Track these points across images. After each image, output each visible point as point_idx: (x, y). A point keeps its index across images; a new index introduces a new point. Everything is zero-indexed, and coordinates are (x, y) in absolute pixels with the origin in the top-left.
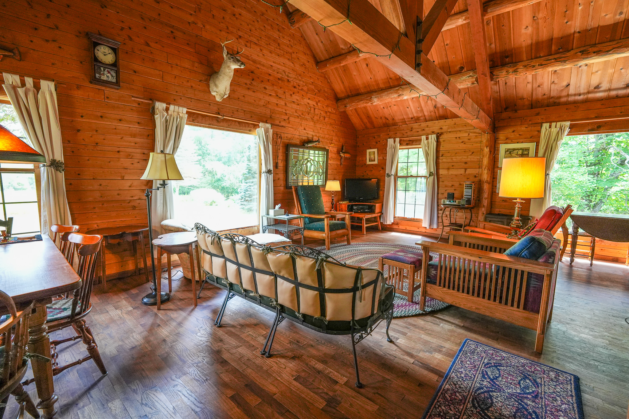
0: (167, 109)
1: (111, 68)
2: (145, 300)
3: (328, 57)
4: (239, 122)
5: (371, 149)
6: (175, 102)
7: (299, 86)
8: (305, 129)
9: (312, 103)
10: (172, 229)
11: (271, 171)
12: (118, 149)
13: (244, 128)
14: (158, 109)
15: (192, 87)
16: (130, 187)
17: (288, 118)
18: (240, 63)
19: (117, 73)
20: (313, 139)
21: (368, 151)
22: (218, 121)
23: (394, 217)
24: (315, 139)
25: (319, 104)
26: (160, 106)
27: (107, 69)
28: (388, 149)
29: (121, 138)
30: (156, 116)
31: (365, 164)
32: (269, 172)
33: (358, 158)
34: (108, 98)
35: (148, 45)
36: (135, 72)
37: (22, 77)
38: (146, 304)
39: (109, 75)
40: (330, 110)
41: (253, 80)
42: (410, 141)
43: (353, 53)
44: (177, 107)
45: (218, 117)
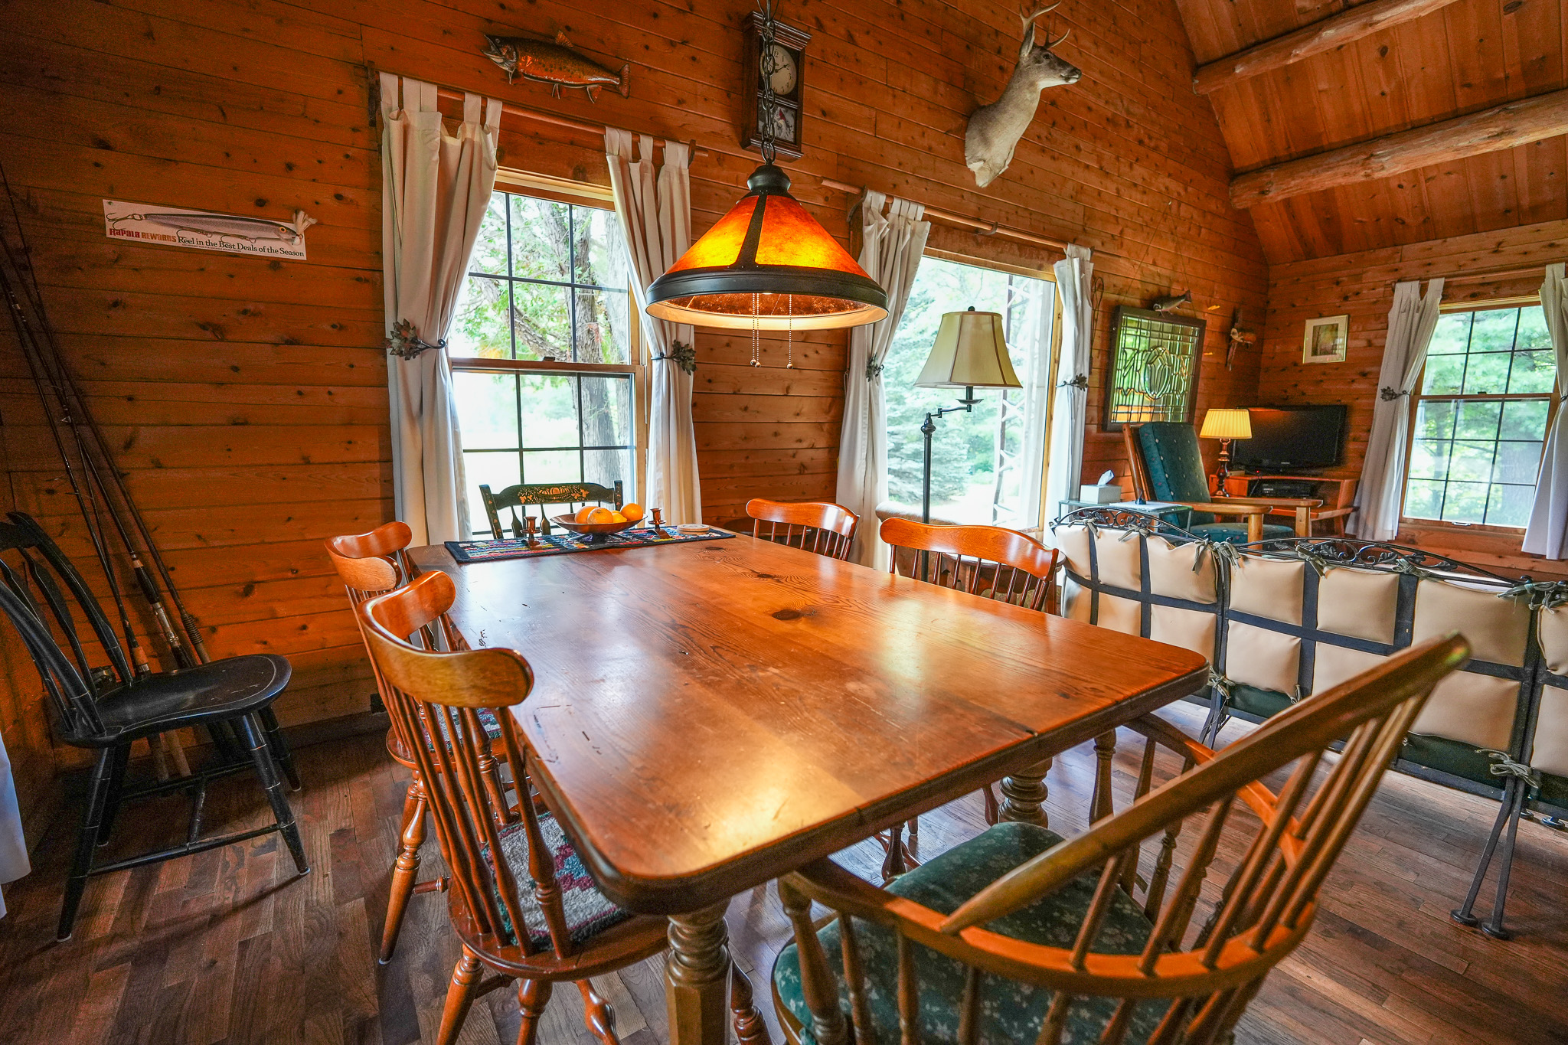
0: (887, 210)
1: (786, 104)
4: (1022, 245)
6: (899, 191)
7: (1150, 138)
8: (1154, 264)
9: (1175, 186)
11: (1084, 378)
13: (1026, 261)
14: (869, 209)
15: (930, 149)
16: (799, 415)
17: (1121, 232)
18: (1069, 69)
19: (798, 116)
20: (1169, 292)
21: (1310, 324)
23: (1401, 520)
24: (1176, 289)
25: (1190, 189)
26: (875, 200)
27: (779, 108)
28: (1393, 315)
30: (865, 230)
31: (1297, 363)
32: (1079, 381)
33: (1265, 347)
35: (851, 38)
36: (824, 114)
37: (636, 134)
39: (782, 122)
40: (1213, 207)
41: (1054, 124)
44: (906, 204)
45: (977, 230)
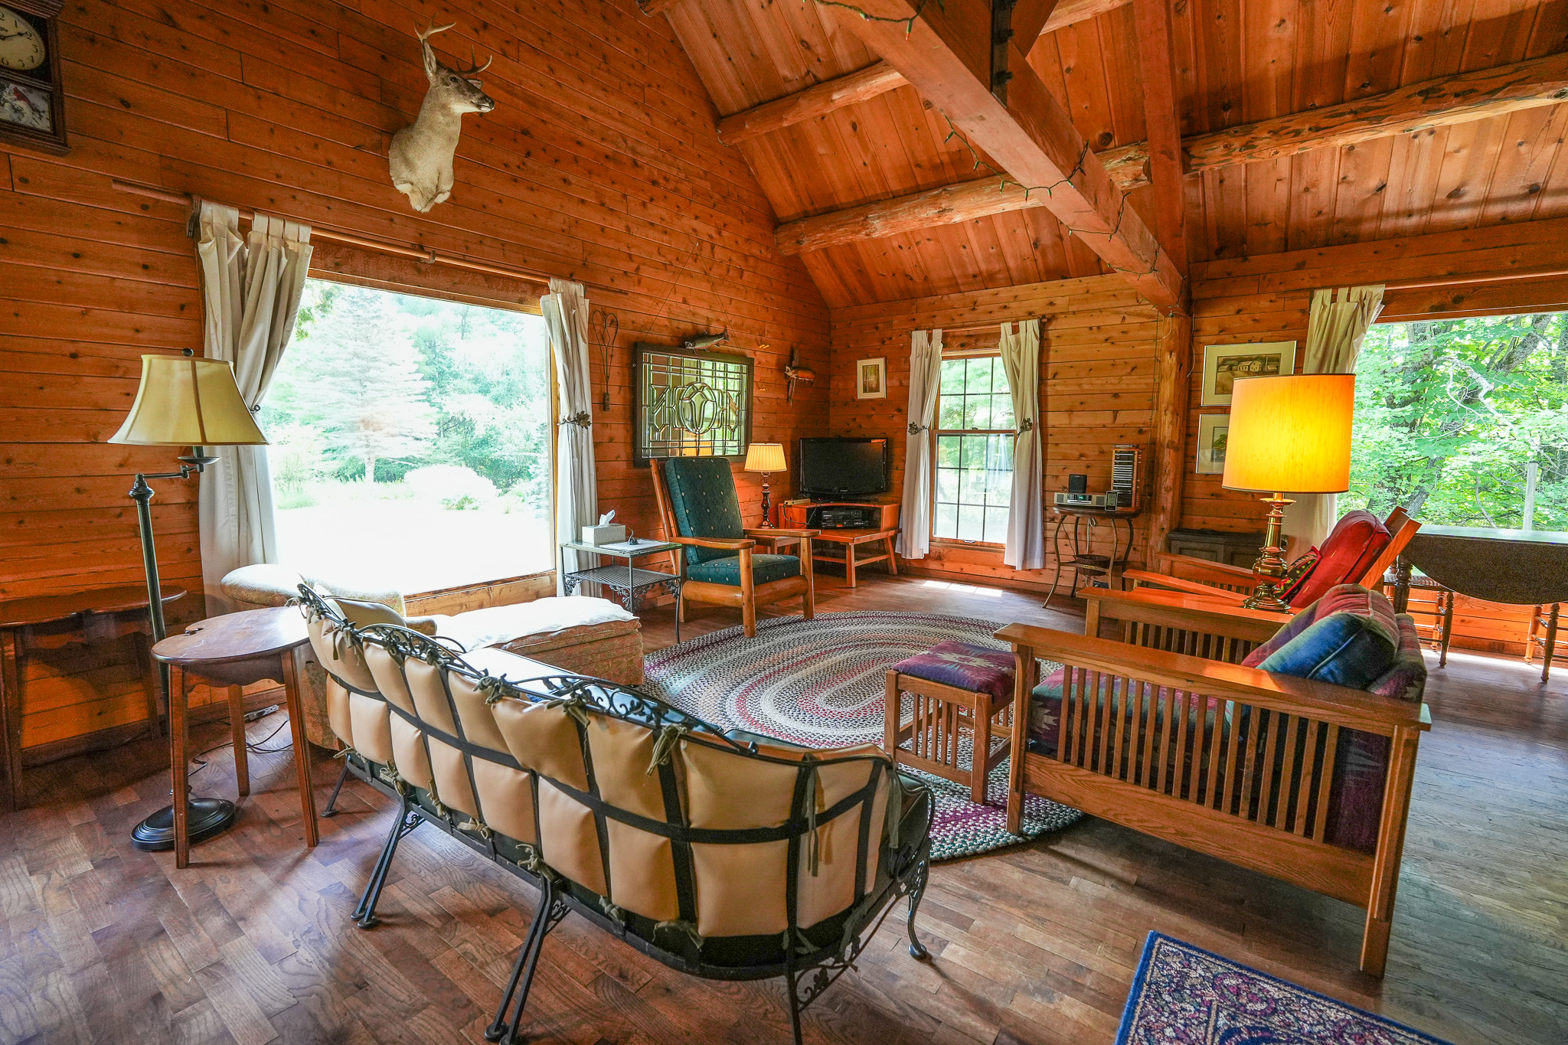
0: (244, 228)
1: (28, 82)
2: (144, 833)
3: (746, 104)
4: (487, 276)
5: (868, 358)
6: (271, 207)
7: (666, 179)
8: (685, 301)
9: (705, 229)
10: (253, 597)
11: (587, 416)
12: (71, 348)
13: (502, 294)
14: (210, 224)
15: (329, 163)
16: (121, 465)
17: (638, 269)
18: (478, 96)
20: (708, 330)
21: (861, 364)
22: (419, 271)
23: (932, 540)
24: (716, 328)
25: (725, 234)
26: (216, 215)
27: (12, 86)
28: (912, 358)
29: (85, 313)
30: (203, 248)
31: (854, 399)
32: (580, 419)
33: (833, 384)
34: (24, 180)
35: (168, 20)
36: (126, 104)
38: (145, 847)
39: (20, 104)
40: (756, 251)
41: (528, 154)
42: (971, 336)
43: (813, 91)
44: (277, 224)
45: (419, 259)
